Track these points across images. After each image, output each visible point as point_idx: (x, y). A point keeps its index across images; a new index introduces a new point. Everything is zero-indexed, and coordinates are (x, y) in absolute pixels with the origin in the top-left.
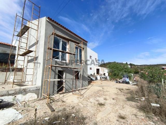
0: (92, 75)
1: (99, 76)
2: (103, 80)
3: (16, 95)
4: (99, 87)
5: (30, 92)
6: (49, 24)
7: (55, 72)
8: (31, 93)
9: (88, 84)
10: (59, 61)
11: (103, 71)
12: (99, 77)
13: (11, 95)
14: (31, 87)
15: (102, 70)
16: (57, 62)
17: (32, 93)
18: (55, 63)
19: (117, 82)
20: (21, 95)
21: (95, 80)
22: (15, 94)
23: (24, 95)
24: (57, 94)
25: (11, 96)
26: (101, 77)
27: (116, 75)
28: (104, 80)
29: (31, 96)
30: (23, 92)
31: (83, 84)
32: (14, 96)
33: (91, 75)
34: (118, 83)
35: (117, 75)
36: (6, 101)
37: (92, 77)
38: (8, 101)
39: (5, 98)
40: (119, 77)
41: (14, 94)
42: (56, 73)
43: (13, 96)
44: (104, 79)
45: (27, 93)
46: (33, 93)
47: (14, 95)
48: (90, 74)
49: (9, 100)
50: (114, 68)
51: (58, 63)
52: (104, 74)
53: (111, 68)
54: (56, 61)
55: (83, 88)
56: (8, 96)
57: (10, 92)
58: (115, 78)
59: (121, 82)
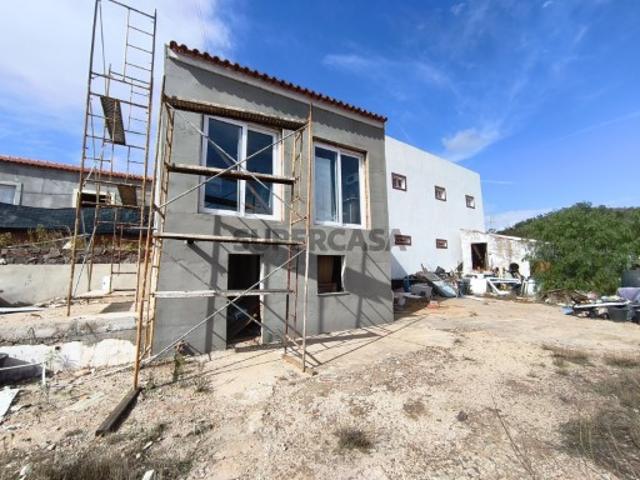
0: (443, 271)
1: (481, 276)
2: (499, 297)
3: (60, 345)
4: (447, 330)
5: (112, 337)
6: (182, 70)
7: (213, 261)
8: (117, 341)
9: (392, 316)
10: (233, 217)
11: (504, 253)
12: (479, 284)
13: (42, 342)
14: (116, 320)
15: (499, 248)
16: (224, 221)
17: (120, 339)
18: (212, 225)
19: (576, 312)
20: (77, 343)
21: (454, 293)
22: (57, 339)
23: (90, 344)
24: (227, 348)
25: (42, 346)
26: (491, 283)
27: (580, 272)
28: (505, 298)
29: (114, 350)
30: (87, 334)
31: (360, 311)
32: (54, 347)
33: (440, 272)
34: (584, 314)
35: (586, 273)
36: (28, 359)
37: (439, 283)
38: (33, 361)
39: (22, 352)
40: (597, 285)
41: (52, 338)
42: (221, 267)
43: (48, 345)
44: (507, 292)
45: (101, 340)
46: (122, 341)
47: (54, 343)
48: (435, 270)
49: (36, 358)
50: (567, 234)
51: (229, 223)
52: (514, 268)
53: (547, 238)
54: (218, 218)
55: (359, 332)
56: (33, 344)
57: (40, 333)
58: (571, 289)
59: (601, 311)
